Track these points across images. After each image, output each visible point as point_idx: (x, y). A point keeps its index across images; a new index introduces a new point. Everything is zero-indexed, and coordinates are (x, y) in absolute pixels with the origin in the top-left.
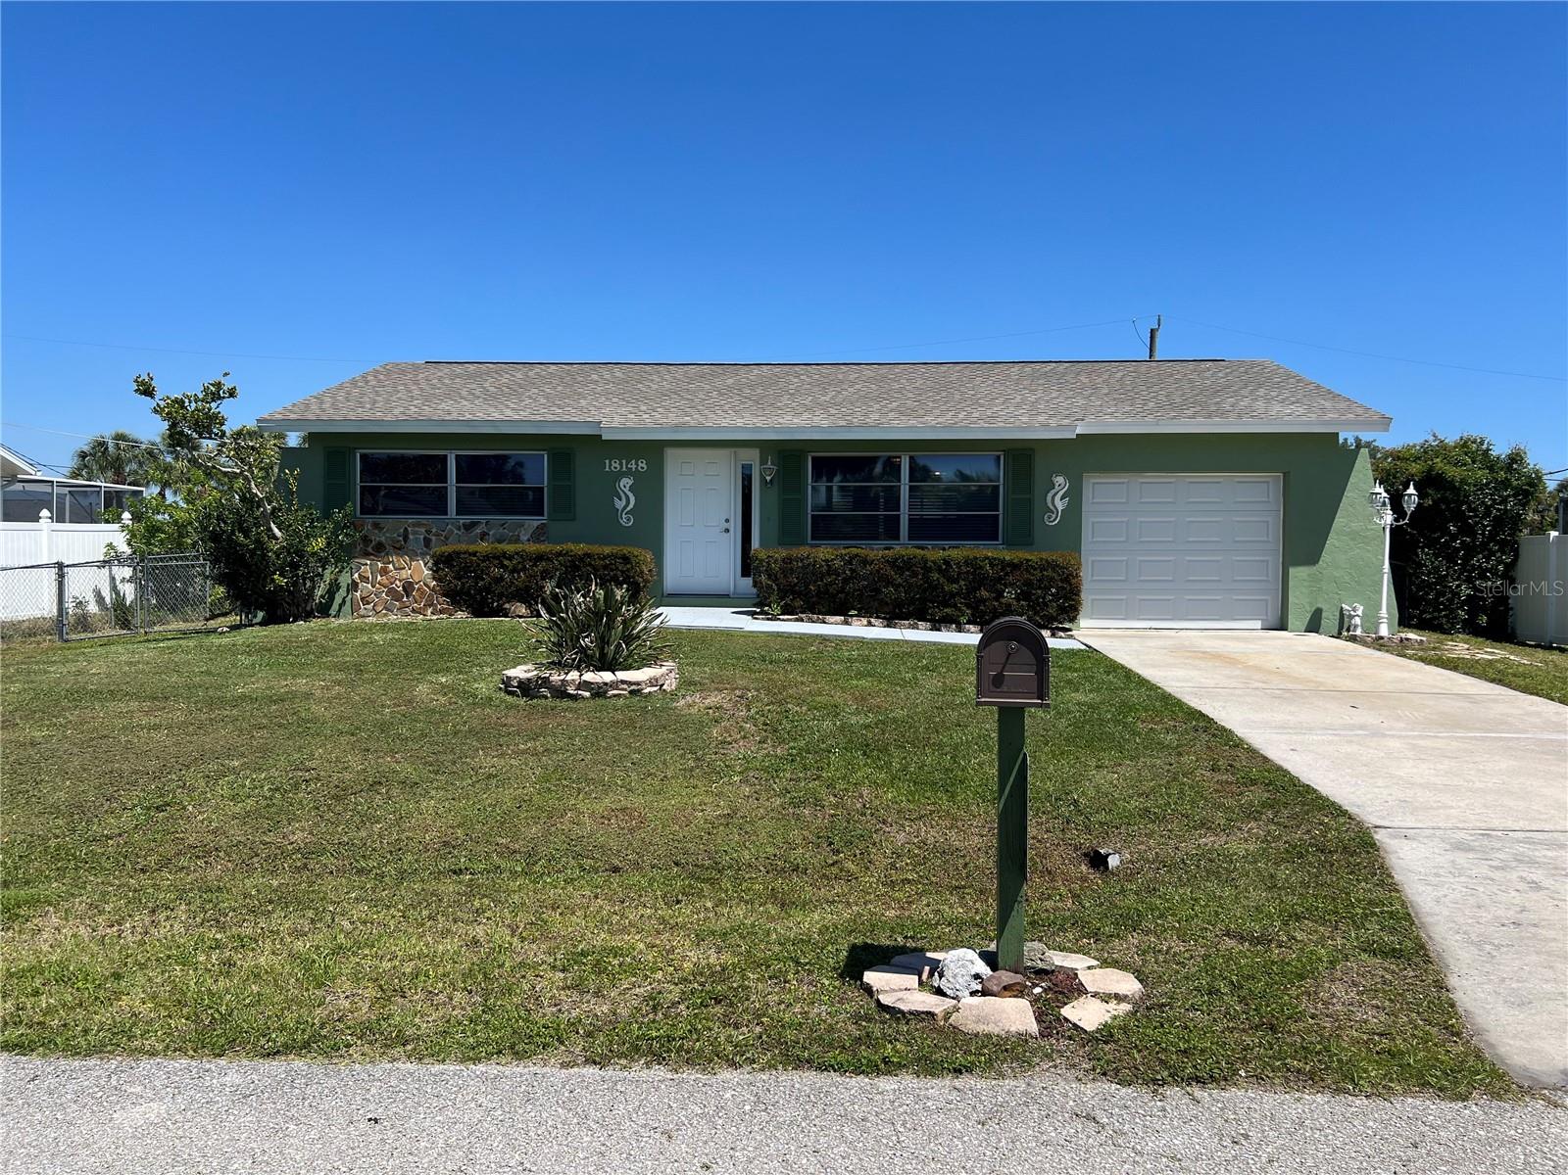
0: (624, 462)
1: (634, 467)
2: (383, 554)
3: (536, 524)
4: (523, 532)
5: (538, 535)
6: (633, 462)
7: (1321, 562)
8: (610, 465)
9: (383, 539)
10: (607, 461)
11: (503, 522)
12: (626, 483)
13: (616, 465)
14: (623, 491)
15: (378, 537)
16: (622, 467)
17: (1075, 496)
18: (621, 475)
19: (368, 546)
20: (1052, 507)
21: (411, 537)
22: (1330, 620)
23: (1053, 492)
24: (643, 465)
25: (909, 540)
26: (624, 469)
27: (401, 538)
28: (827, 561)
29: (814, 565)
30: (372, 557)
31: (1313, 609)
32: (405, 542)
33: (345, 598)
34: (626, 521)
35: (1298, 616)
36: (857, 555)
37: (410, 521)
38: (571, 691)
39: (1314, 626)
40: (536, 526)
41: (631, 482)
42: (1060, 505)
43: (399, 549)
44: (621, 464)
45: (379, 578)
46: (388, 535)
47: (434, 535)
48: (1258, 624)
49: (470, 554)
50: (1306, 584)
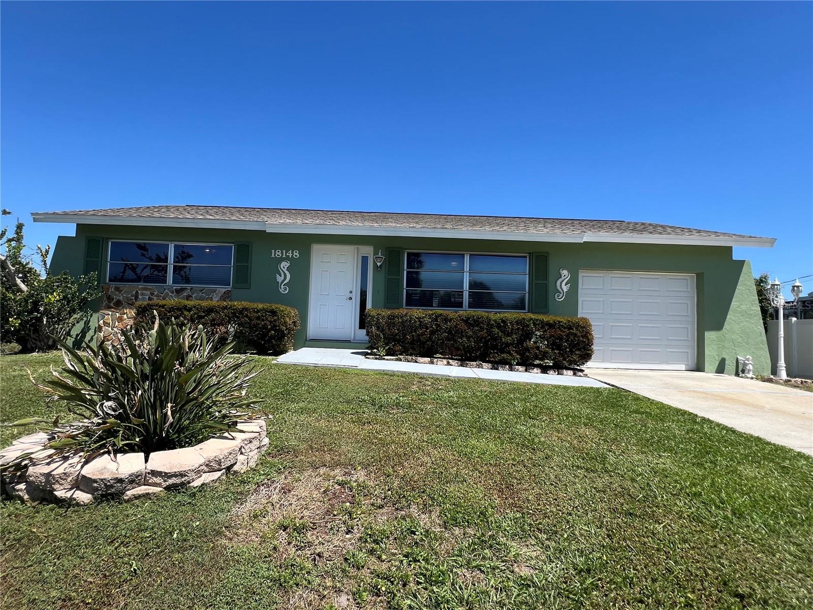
0: (284, 251)
1: (291, 255)
2: (120, 308)
3: (224, 290)
4: (215, 296)
5: (226, 296)
6: (290, 251)
7: (724, 330)
8: (275, 253)
9: (121, 298)
10: (273, 251)
11: (202, 289)
12: (284, 265)
13: (279, 253)
14: (282, 270)
15: (118, 297)
16: (282, 255)
17: (574, 283)
18: (282, 260)
19: (110, 302)
20: (560, 290)
21: (140, 297)
22: (730, 365)
23: (561, 280)
24: (296, 254)
25: (469, 308)
26: (284, 256)
27: (133, 298)
28: (419, 318)
29: (410, 321)
30: (112, 310)
31: (720, 359)
32: (136, 300)
33: (92, 336)
34: (284, 290)
35: (711, 363)
36: (441, 315)
37: (140, 286)
39: (721, 369)
40: (223, 291)
41: (288, 265)
42: (565, 288)
43: (131, 305)
44: (282, 253)
45: (117, 323)
46: (125, 295)
47: (156, 296)
48: (683, 367)
50: (715, 343)
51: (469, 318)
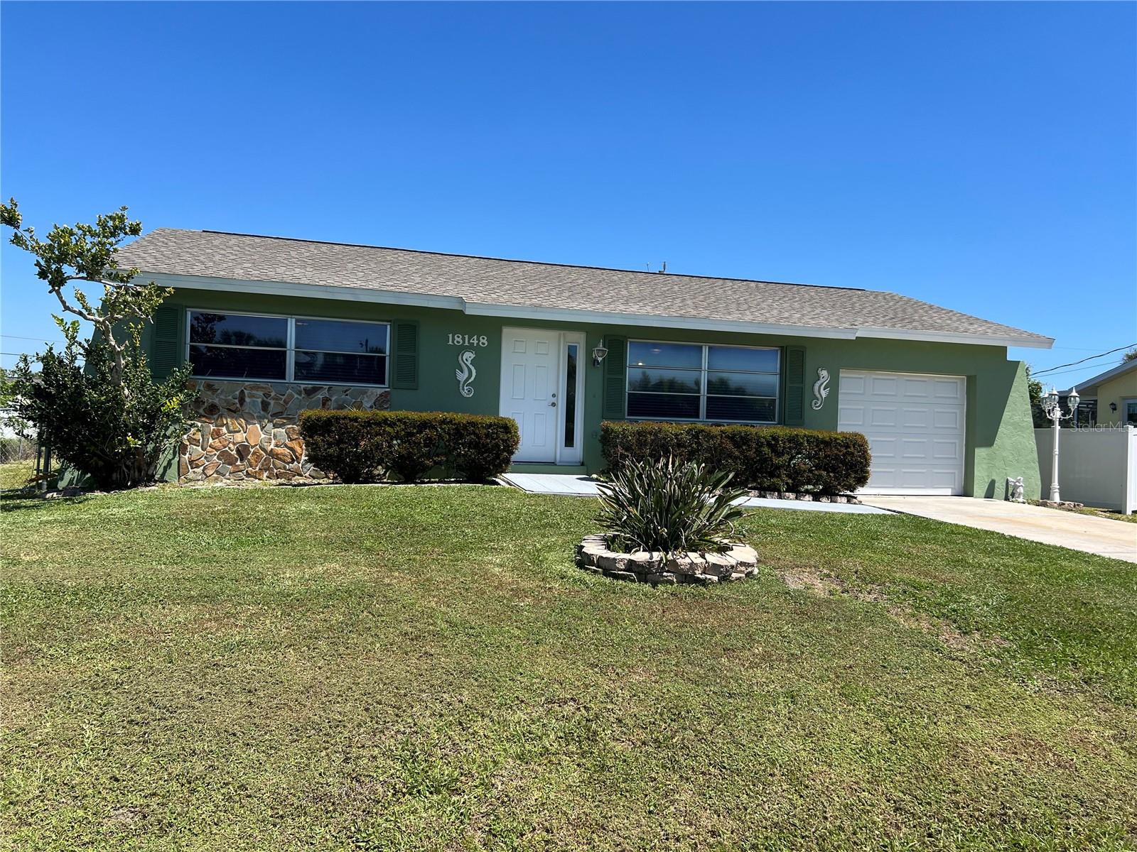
0: (467, 337)
1: (476, 342)
2: (215, 416)
3: (379, 391)
4: (366, 399)
5: (381, 402)
6: (475, 337)
7: (995, 445)
8: (453, 339)
9: (216, 401)
10: (451, 335)
11: (345, 389)
12: (469, 356)
13: (458, 339)
14: (465, 364)
15: (210, 399)
16: (464, 342)
17: (834, 386)
18: (463, 349)
19: (199, 408)
20: (818, 396)
21: (247, 400)
22: (1000, 489)
23: (819, 382)
24: (484, 341)
25: (707, 418)
26: (467, 344)
27: (237, 401)
28: (676, 435)
29: (665, 439)
30: (203, 419)
31: (990, 480)
32: (241, 405)
33: (170, 460)
34: (465, 392)
35: (980, 487)
36: (702, 431)
37: (247, 383)
38: (698, 574)
39: (989, 494)
40: (379, 393)
41: (473, 356)
42: (824, 394)
43: (235, 412)
44: (464, 339)
45: (211, 440)
46: (222, 397)
47: (273, 399)
48: (949, 492)
49: (351, 420)
50: (985, 461)
51: (734, 435)
